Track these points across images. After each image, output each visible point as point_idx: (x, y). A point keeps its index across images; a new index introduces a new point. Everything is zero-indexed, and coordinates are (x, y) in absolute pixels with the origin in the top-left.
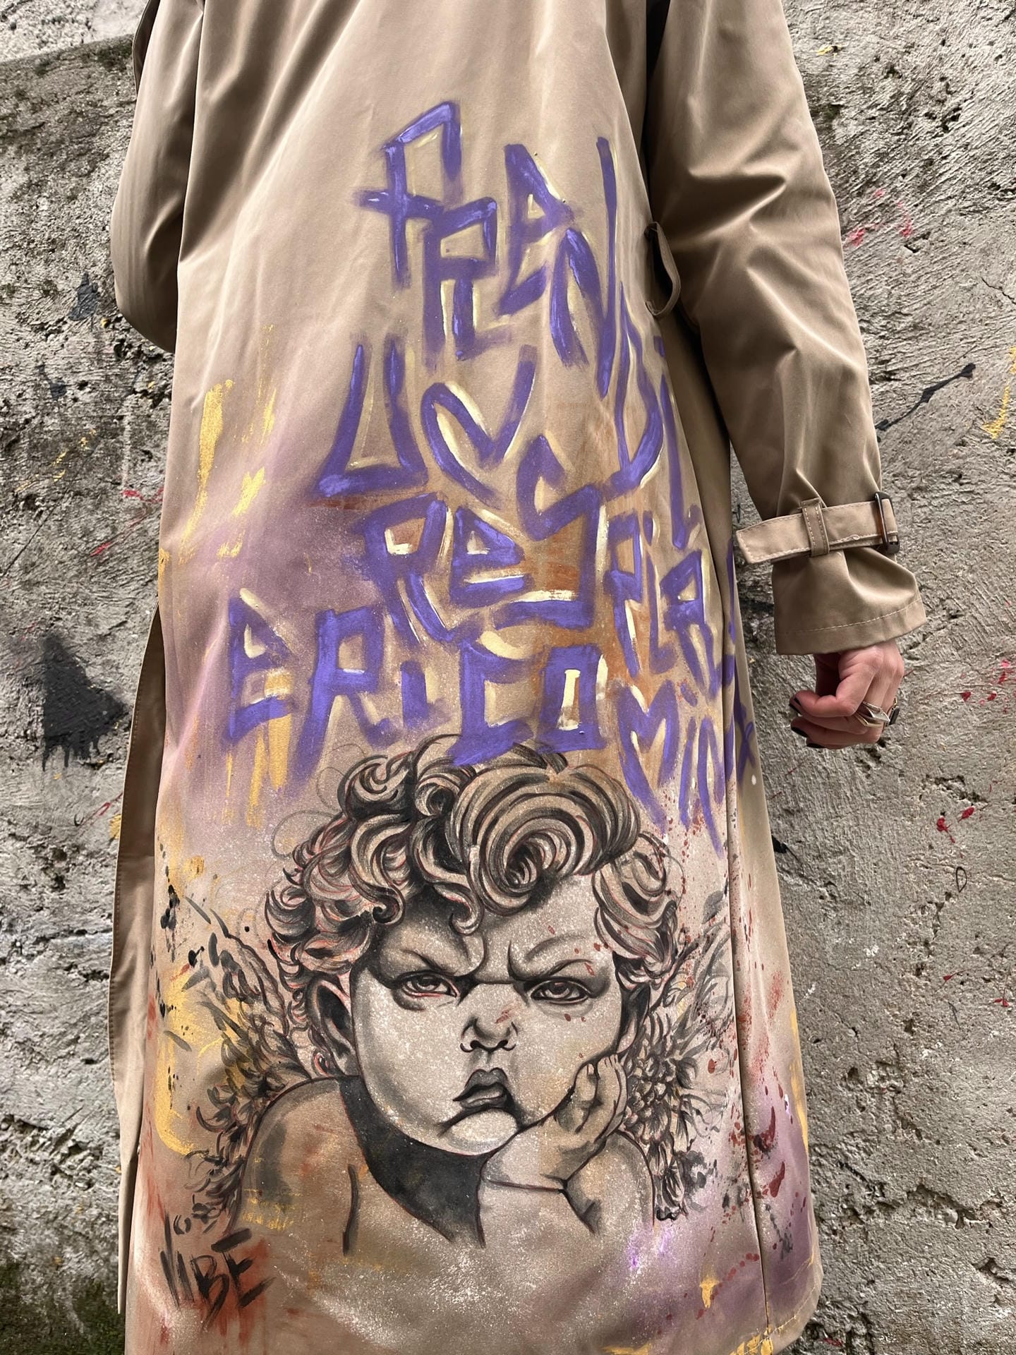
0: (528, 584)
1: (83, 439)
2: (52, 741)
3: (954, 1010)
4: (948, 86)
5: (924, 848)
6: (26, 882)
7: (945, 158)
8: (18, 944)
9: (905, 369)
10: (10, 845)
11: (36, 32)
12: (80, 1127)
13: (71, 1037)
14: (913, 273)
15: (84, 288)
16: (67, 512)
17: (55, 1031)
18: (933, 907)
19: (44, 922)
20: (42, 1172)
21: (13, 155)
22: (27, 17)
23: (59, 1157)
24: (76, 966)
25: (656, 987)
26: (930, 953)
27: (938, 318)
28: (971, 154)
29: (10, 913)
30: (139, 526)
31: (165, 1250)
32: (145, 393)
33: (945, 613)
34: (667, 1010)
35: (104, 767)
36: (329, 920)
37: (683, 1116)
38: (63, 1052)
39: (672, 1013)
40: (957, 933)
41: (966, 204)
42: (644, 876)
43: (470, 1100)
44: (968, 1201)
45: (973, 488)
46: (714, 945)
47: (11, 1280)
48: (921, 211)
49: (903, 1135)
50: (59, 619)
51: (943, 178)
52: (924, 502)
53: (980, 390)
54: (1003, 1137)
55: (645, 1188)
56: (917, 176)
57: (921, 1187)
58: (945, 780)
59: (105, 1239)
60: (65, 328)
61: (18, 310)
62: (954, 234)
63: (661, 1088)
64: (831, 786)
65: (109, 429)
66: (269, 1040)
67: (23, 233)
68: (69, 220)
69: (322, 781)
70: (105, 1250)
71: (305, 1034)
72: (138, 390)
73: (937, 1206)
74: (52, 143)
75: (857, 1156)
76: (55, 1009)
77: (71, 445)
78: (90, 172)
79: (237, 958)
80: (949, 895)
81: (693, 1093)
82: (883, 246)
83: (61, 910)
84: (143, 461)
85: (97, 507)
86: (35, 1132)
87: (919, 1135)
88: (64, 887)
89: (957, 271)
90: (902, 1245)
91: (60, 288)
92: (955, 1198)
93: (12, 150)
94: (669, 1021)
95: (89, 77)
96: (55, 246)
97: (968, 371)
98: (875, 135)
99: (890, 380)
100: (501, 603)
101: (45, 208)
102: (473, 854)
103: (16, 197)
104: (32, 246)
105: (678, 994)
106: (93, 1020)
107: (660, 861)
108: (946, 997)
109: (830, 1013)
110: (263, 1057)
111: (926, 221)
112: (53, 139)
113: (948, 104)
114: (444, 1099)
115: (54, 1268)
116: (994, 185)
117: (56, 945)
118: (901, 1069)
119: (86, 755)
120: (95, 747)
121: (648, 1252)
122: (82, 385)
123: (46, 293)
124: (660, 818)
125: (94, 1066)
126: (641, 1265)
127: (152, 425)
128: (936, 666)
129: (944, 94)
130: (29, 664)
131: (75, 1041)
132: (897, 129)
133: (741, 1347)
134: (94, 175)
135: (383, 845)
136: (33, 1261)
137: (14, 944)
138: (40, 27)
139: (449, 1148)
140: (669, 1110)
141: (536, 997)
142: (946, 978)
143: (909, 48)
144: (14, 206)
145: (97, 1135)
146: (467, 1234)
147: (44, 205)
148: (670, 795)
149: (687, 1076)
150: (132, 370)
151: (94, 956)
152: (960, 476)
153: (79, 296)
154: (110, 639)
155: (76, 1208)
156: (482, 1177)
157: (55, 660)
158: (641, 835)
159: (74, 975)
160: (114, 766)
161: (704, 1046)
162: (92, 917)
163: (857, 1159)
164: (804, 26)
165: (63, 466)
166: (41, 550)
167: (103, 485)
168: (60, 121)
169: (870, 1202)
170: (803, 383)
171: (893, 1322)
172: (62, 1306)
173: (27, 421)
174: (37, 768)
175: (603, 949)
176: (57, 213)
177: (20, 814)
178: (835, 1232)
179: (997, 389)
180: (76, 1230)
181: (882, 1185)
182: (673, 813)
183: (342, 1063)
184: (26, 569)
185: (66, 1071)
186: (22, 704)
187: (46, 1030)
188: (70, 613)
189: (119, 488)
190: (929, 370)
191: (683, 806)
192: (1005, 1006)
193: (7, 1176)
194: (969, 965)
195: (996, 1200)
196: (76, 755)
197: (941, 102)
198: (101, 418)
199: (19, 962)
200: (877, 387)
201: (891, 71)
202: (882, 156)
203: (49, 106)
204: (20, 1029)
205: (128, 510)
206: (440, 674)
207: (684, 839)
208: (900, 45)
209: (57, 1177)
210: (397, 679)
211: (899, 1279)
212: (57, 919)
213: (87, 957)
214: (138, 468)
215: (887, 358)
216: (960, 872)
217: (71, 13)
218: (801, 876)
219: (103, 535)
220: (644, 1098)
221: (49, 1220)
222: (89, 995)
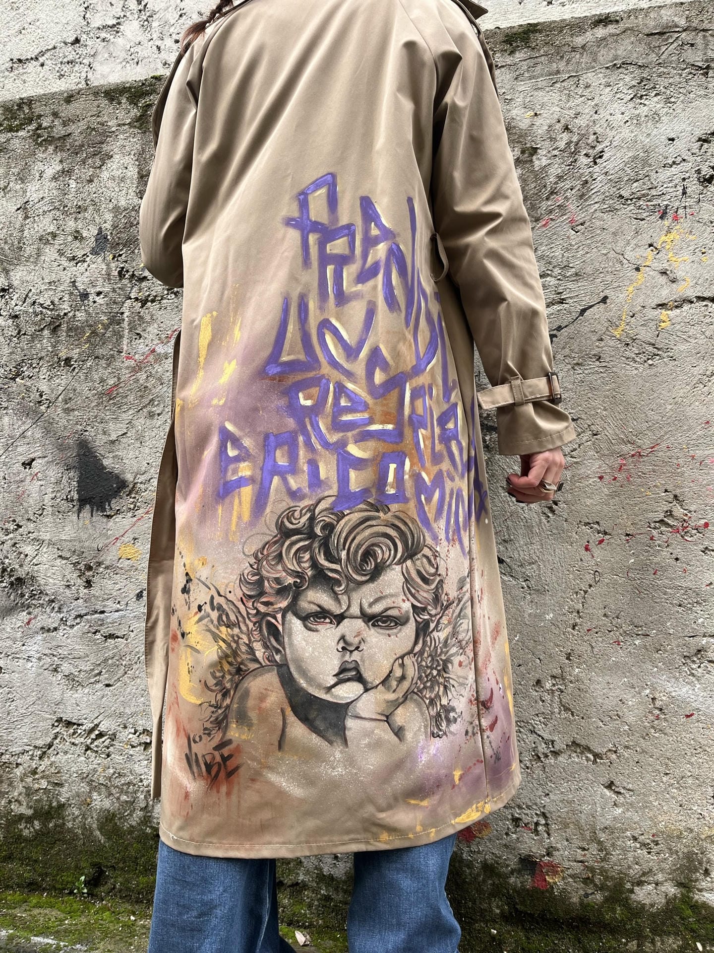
0: (371, 421)
1: (100, 326)
2: (83, 501)
3: (592, 647)
4: (597, 138)
5: (578, 561)
6: (68, 583)
7: (594, 180)
8: (64, 619)
9: (571, 298)
10: (59, 562)
11: (57, 69)
12: (102, 723)
13: (97, 672)
14: (576, 244)
15: (99, 236)
16: (90, 368)
17: (88, 668)
18: (582, 592)
19: (80, 606)
20: (80, 750)
21: (52, 152)
22: (51, 59)
23: (90, 741)
24: (99, 631)
25: (433, 622)
26: (580, 617)
27: (589, 270)
28: (609, 178)
29: (59, 601)
30: (134, 377)
31: (188, 752)
32: (137, 299)
33: (590, 433)
34: (438, 633)
35: (114, 517)
36: (272, 587)
37: (445, 687)
38: (92, 680)
39: (441, 635)
40: (595, 607)
41: (607, 206)
42: (427, 566)
43: (341, 676)
44: (598, 750)
45: (606, 364)
46: (462, 603)
47: (59, 814)
48: (580, 210)
49: (564, 715)
50: (86, 431)
51: (593, 192)
52: (581, 371)
53: (610, 311)
54: (617, 715)
55: (426, 721)
56: (579, 190)
57: (574, 742)
58: (590, 524)
59: (117, 787)
60: (88, 259)
61: (59, 248)
62: (598, 223)
63: (435, 672)
64: (528, 527)
65: (115, 320)
66: (241, 647)
67: (60, 201)
68: (89, 194)
69: (267, 518)
70: (117, 793)
71: (259, 643)
72: (132, 297)
73: (582, 753)
74: (76, 146)
75: (540, 727)
76: (88, 656)
77: (93, 328)
78: (101, 166)
79: (225, 606)
80: (590, 586)
81: (451, 676)
82: (559, 229)
83: (90, 599)
84: (136, 339)
85: (109, 365)
86: (75, 727)
87: (573, 715)
88: (91, 586)
89: (599, 244)
90: (564, 774)
91: (84, 235)
92: (592, 748)
93: (51, 149)
94: (439, 639)
95: (99, 107)
96: (80, 209)
97: (604, 300)
98: (556, 166)
99: (563, 303)
100: (357, 430)
101: (74, 186)
102: (343, 554)
103: (54, 178)
104: (66, 209)
105: (443, 626)
106: (110, 662)
107: (435, 559)
108: (588, 640)
109: (527, 650)
110: (238, 655)
111: (583, 216)
112: (77, 143)
113: (597, 149)
114: (328, 675)
115: (86, 806)
116: (621, 196)
117: (87, 619)
118: (563, 680)
119: (104, 510)
120: (109, 505)
121: (428, 753)
122: (99, 294)
123: (76, 238)
124: (435, 538)
125: (111, 688)
126: (424, 759)
127: (141, 318)
128: (585, 462)
129: (595, 143)
130: (69, 457)
131: (100, 674)
132: (568, 162)
133: (474, 806)
134: (104, 168)
135: (298, 550)
136: (73, 802)
137: (62, 619)
138: (59, 66)
139: (331, 700)
140: (439, 684)
141: (373, 625)
142: (588, 630)
143: (577, 114)
144: (54, 184)
145: (113, 727)
146: (339, 741)
147: (73, 185)
148: (440, 526)
149: (448, 668)
150: (129, 285)
151: (110, 625)
152: (600, 358)
153: (96, 240)
154: (117, 443)
155: (100, 770)
156: (346, 714)
157: (84, 455)
158: (426, 546)
159: (98, 636)
160: (120, 516)
161: (456, 654)
162: (109, 603)
163: (540, 728)
164: (519, 100)
165: (88, 341)
166: (75, 390)
167: (112, 352)
168: (81, 133)
169: (546, 751)
170: (511, 318)
171: (559, 817)
172: (90, 827)
173: (65, 314)
174: (75, 517)
175: (406, 601)
176: (81, 190)
177: (65, 544)
178: (528, 768)
179: (619, 310)
180: (100, 782)
181: (553, 742)
182: (442, 536)
183: (278, 658)
184: (66, 401)
185: (94, 691)
186: (64, 481)
187: (82, 668)
188: (93, 428)
189: (122, 354)
190: (583, 299)
191: (447, 532)
192: (619, 645)
193: (58, 753)
194: (601, 623)
195: (614, 749)
196: (97, 510)
197: (593, 147)
198: (110, 313)
199: (65, 629)
200: (555, 307)
201: (566, 128)
202: (560, 178)
203: (74, 123)
204: (66, 668)
205: (127, 368)
206: (327, 465)
207: (447, 548)
208: (572, 113)
209: (89, 752)
210: (305, 468)
211: (562, 793)
212: (88, 604)
213: (106, 626)
214: (133, 343)
215: (561, 291)
216: (597, 573)
217: (79, 58)
218: (512, 576)
219: (112, 382)
220: (427, 676)
221: (83, 777)
222: (107, 647)
